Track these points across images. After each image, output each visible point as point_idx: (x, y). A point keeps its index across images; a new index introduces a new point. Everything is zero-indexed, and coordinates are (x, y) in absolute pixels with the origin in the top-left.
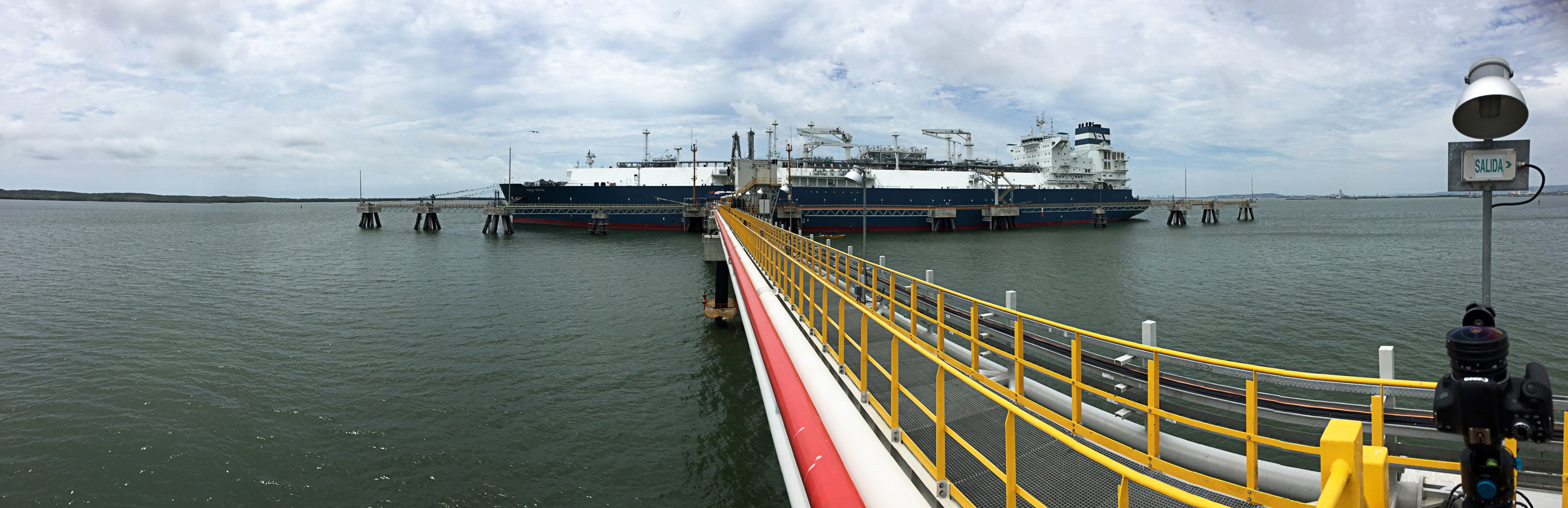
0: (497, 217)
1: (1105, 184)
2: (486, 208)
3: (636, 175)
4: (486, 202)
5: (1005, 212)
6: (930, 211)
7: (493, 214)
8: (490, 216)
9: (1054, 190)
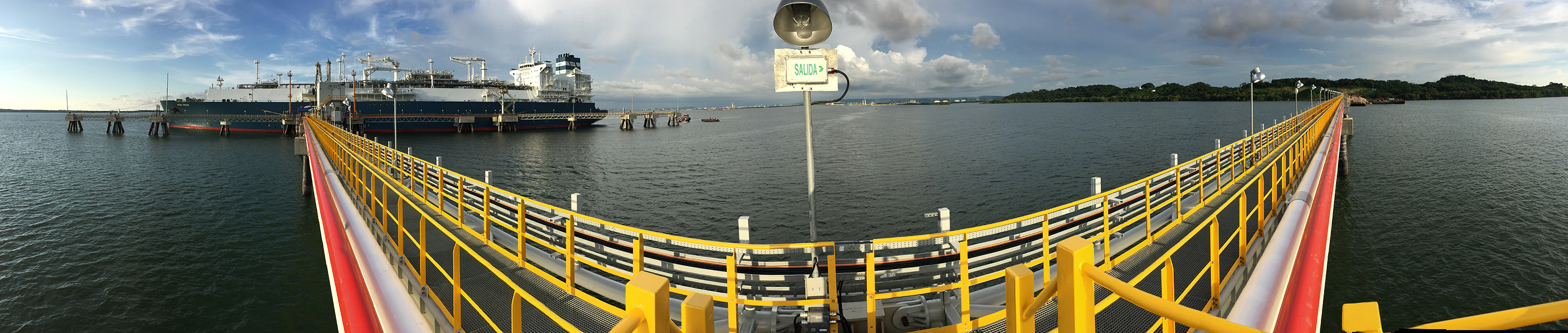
0: (158, 124)
1: (576, 99)
2: (150, 118)
3: (250, 94)
4: (151, 113)
5: (509, 119)
6: (456, 118)
7: (155, 122)
8: (153, 123)
9: (542, 103)
